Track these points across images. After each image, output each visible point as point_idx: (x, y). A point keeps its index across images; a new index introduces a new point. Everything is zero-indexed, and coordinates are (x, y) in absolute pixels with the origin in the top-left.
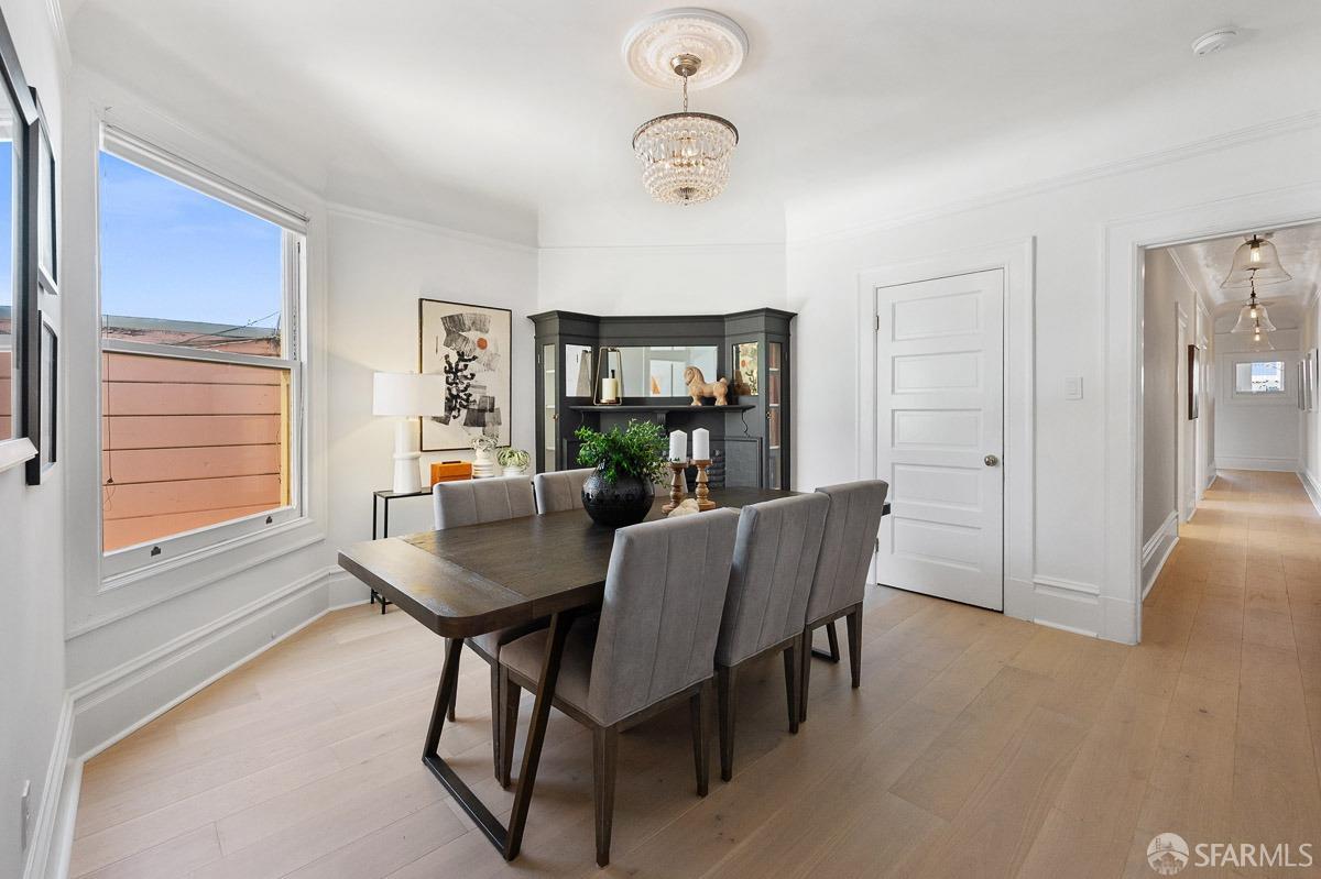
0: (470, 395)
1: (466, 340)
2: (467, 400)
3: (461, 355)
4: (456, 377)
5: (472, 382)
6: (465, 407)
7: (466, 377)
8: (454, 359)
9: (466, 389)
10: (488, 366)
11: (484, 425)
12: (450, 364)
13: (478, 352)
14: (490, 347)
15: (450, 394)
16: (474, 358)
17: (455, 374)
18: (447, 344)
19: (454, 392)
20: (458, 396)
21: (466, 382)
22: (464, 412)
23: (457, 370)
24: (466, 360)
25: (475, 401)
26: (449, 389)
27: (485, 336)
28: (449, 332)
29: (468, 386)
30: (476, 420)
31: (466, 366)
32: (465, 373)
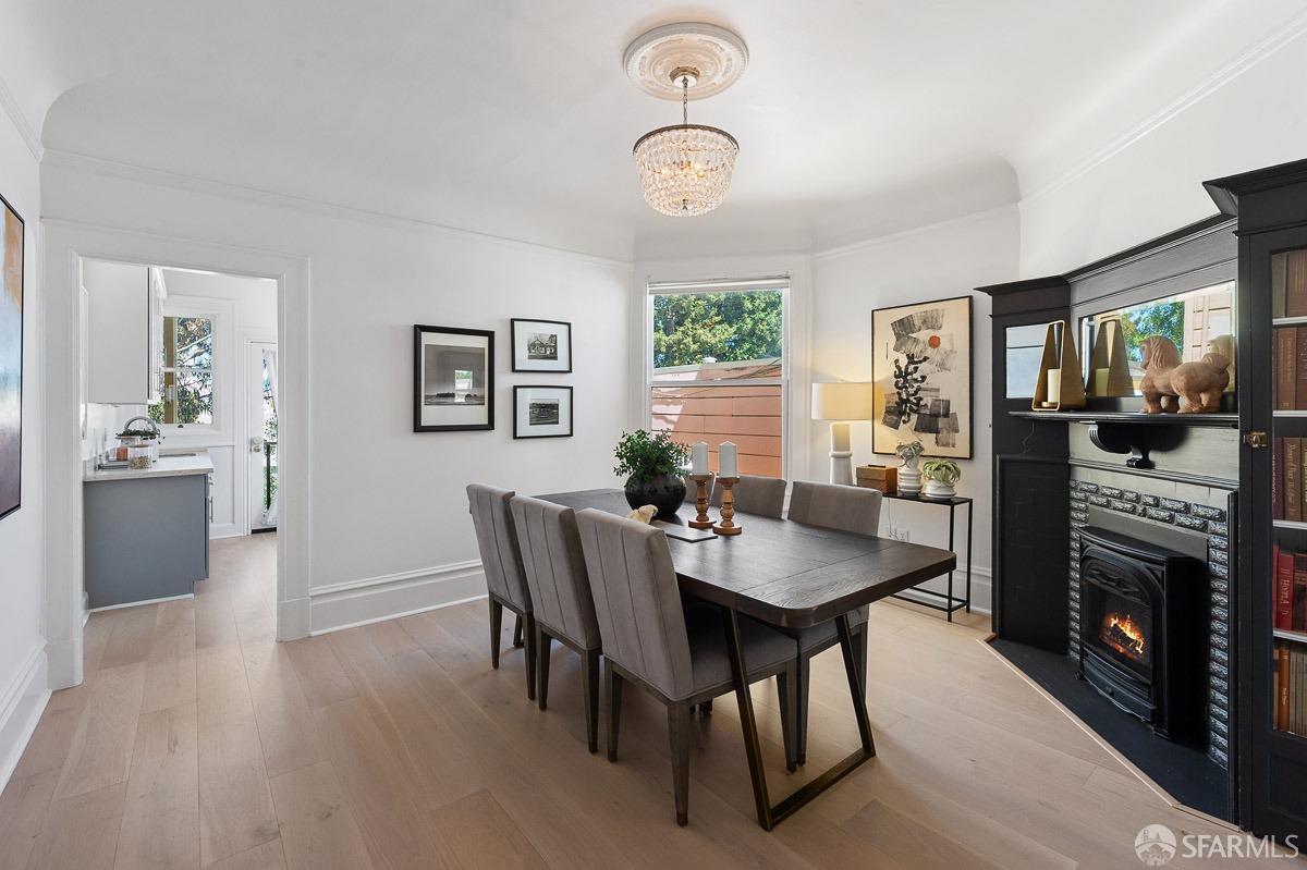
0: (921, 399)
1: (916, 340)
2: (918, 404)
3: (911, 358)
4: (906, 381)
5: (922, 385)
6: (915, 412)
7: (916, 380)
8: (903, 362)
9: (916, 393)
10: (942, 366)
11: (937, 432)
12: (898, 367)
13: (930, 352)
14: (944, 344)
15: (900, 398)
16: (925, 359)
17: (905, 378)
18: (896, 349)
19: (904, 396)
20: (908, 401)
21: (916, 385)
22: (914, 417)
23: (907, 374)
24: (916, 363)
25: (926, 405)
26: (899, 394)
27: (937, 333)
28: (898, 336)
29: (919, 389)
30: (928, 424)
31: (916, 369)
32: (915, 376)
